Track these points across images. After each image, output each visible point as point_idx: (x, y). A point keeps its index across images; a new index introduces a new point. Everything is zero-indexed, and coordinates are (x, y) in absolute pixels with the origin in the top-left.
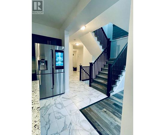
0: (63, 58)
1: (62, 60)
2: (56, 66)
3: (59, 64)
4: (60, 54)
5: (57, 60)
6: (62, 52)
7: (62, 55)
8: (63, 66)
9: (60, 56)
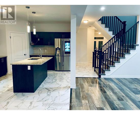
0: (69, 46)
1: (69, 47)
2: (65, 52)
3: (67, 50)
4: (67, 44)
5: (66, 47)
6: (69, 42)
7: (69, 44)
8: (70, 52)
9: (68, 45)
